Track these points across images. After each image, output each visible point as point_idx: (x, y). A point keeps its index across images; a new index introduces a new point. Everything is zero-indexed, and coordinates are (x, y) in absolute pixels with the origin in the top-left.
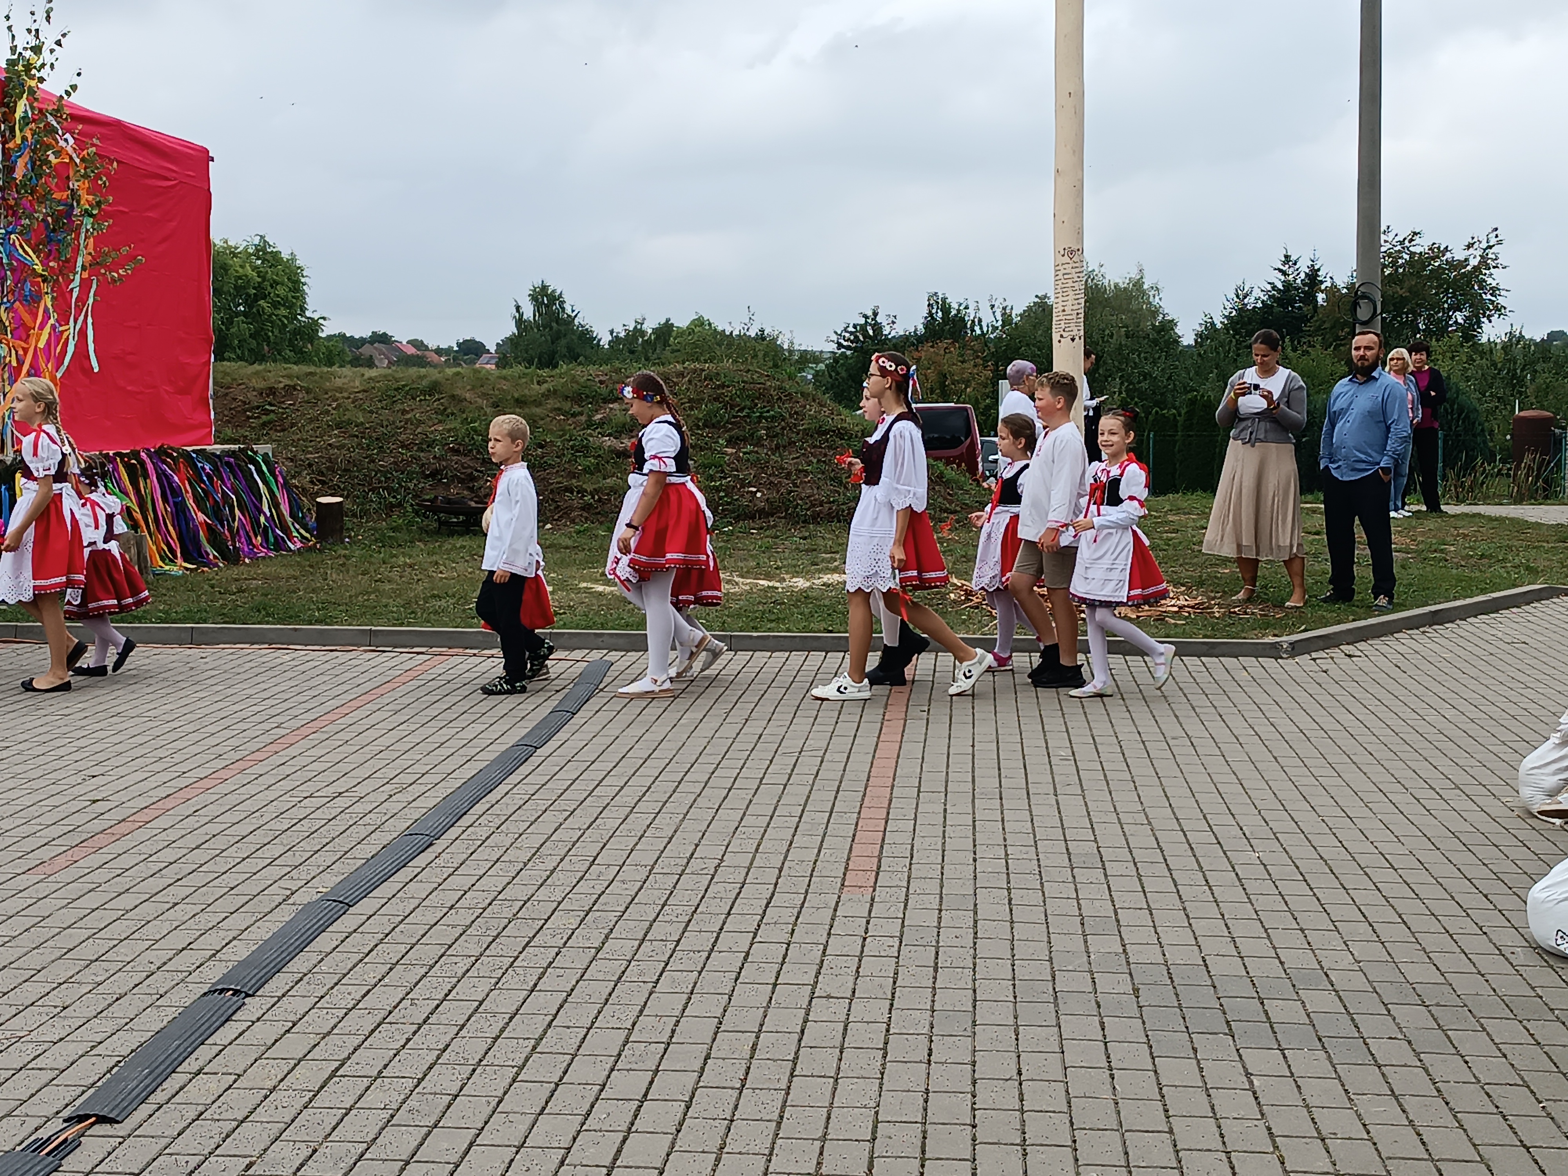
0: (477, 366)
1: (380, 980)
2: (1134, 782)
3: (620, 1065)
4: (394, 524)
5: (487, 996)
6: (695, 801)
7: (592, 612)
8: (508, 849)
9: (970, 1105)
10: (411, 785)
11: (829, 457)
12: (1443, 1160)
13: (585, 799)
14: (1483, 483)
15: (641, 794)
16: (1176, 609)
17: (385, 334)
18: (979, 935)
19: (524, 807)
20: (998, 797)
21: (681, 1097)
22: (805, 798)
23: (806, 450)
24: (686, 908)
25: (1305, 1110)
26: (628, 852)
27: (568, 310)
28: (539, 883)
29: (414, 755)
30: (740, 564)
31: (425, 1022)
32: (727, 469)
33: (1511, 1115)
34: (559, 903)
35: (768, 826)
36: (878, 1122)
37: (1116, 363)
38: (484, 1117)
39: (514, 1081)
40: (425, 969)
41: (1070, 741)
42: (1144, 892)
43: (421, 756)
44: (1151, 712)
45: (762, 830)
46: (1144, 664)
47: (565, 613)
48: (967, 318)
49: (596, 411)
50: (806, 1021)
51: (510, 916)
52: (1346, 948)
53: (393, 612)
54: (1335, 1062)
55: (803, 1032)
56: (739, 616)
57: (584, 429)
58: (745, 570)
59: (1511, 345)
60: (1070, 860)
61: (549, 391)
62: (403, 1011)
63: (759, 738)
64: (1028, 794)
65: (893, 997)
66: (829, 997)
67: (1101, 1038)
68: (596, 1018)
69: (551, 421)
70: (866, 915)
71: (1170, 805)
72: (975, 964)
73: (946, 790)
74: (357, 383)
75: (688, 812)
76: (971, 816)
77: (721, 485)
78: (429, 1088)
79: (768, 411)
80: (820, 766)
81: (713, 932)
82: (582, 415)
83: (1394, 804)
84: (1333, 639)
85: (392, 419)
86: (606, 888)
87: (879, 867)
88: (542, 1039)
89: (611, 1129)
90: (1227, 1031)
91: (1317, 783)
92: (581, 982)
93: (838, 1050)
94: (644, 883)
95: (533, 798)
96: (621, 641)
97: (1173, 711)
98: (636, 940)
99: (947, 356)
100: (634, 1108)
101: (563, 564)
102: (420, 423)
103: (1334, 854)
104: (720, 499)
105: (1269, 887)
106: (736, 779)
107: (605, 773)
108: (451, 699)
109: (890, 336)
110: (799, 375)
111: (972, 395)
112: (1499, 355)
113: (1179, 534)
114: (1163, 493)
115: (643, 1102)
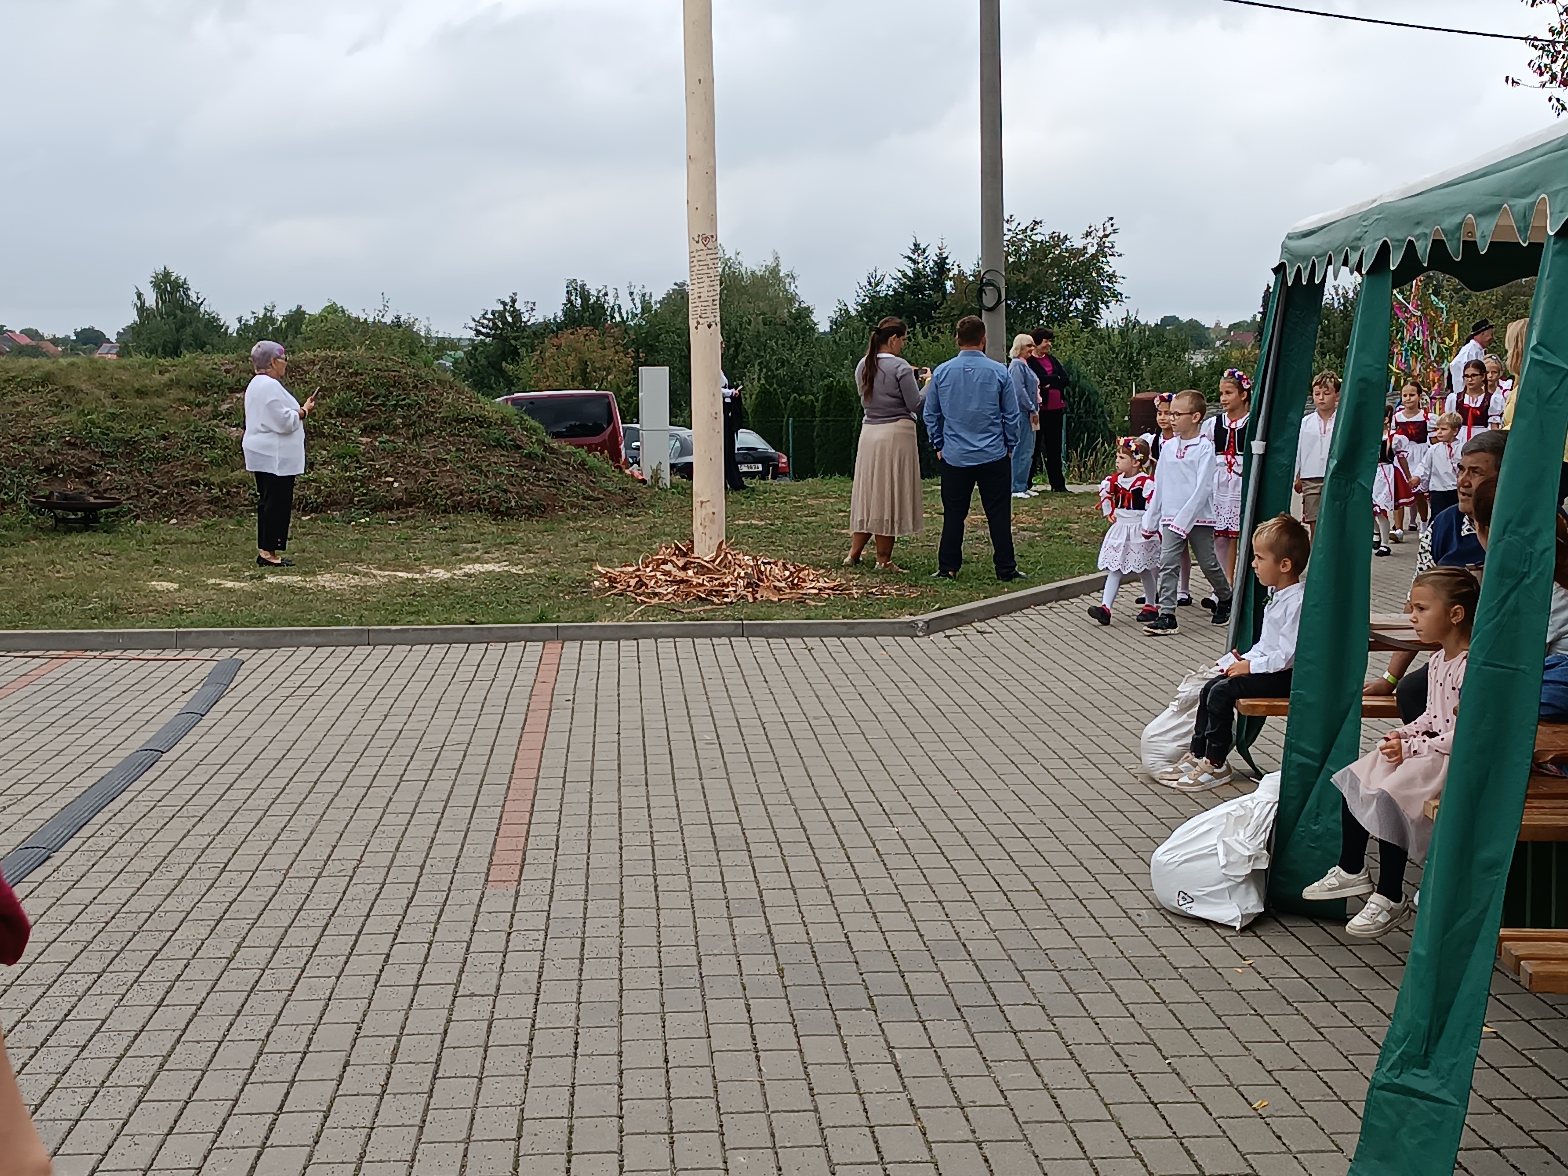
0: (97, 356)
2: (777, 763)
3: (253, 1079)
4: (7, 522)
5: (111, 1013)
6: (333, 799)
7: (221, 610)
8: (132, 859)
9: (616, 1095)
10: (26, 796)
11: (468, 446)
12: (1077, 1121)
13: (215, 804)
14: (1104, 463)
15: (274, 796)
16: (817, 591)
18: (625, 924)
19: (149, 815)
20: (644, 783)
21: (319, 1108)
22: (447, 793)
23: (444, 438)
24: (323, 912)
25: (945, 1079)
26: (261, 857)
27: (194, 297)
28: (166, 893)
29: (28, 765)
30: (378, 556)
31: (42, 1045)
32: (362, 459)
33: (1140, 1073)
34: (188, 913)
35: (408, 824)
36: (523, 1120)
37: (755, 350)
38: (108, 1141)
40: (43, 989)
41: (715, 725)
42: (788, 871)
43: (37, 765)
44: (793, 692)
45: (403, 828)
46: (786, 647)
47: (192, 611)
48: (606, 306)
49: (223, 401)
50: (449, 1021)
51: (136, 929)
52: (982, 918)
53: (5, 614)
54: (973, 1030)
55: (446, 1032)
56: (377, 610)
57: (209, 420)
58: (383, 562)
59: (1128, 330)
60: (715, 843)
61: (171, 380)
62: (18, 1034)
63: (400, 734)
64: (674, 779)
65: (538, 991)
66: (473, 995)
67: (747, 1020)
68: (228, 1031)
69: (175, 412)
70: (511, 910)
71: (813, 785)
72: (621, 954)
73: (592, 779)
75: (324, 813)
76: (617, 805)
77: (356, 474)
78: (47, 1114)
79: (404, 399)
80: (463, 760)
81: (351, 935)
82: (207, 405)
83: (1026, 775)
84: (966, 616)
86: (238, 895)
87: (524, 860)
88: (170, 1056)
89: (244, 1145)
90: (870, 1006)
91: (953, 757)
92: (212, 994)
93: (482, 1049)
94: (279, 887)
95: (160, 804)
96: (252, 639)
97: (814, 691)
98: (269, 947)
99: (588, 343)
100: (269, 1121)
101: (189, 560)
102: (33, 415)
103: (968, 825)
104: (356, 490)
105: (908, 861)
106: (375, 776)
107: (237, 776)
108: (71, 704)
109: (529, 324)
110: (436, 362)
111: (614, 382)
112: (1116, 340)
113: (818, 518)
114: (803, 478)
115: (278, 1115)
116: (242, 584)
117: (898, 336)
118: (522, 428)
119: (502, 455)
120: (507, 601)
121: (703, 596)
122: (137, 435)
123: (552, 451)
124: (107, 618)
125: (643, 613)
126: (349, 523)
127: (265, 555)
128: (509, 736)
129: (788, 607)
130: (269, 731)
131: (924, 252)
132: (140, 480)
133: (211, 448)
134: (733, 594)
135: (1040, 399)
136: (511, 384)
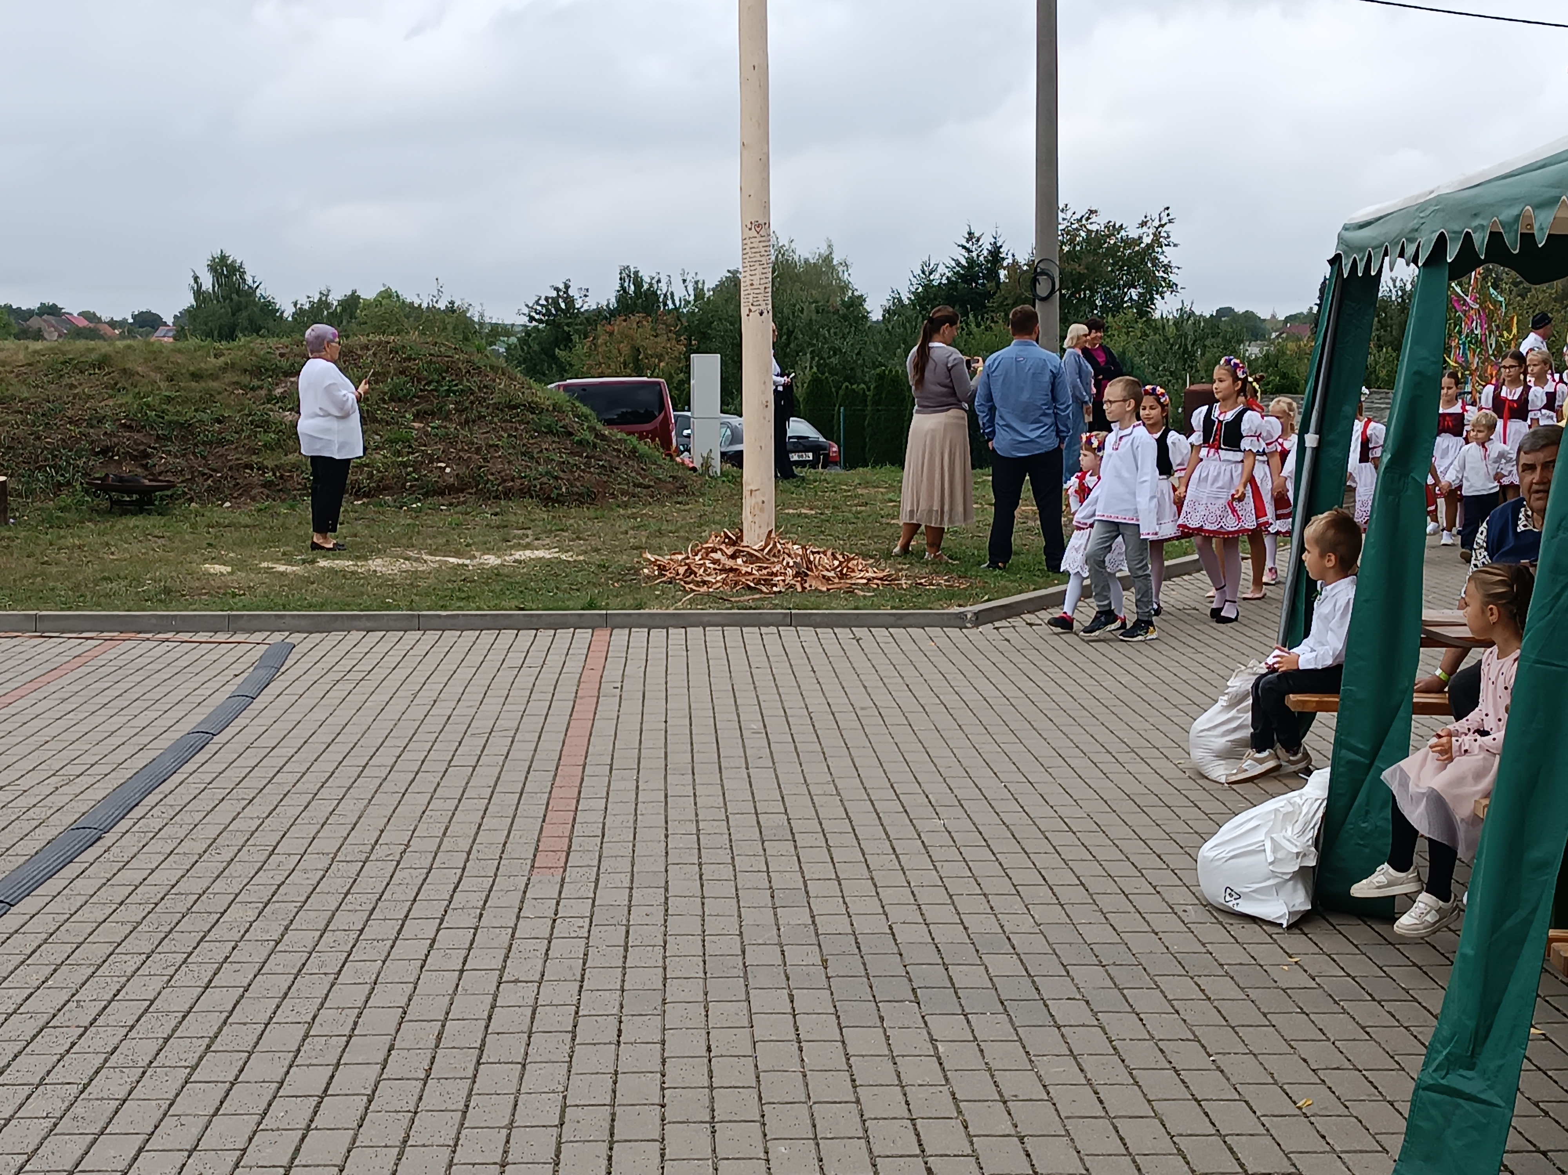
0: (153, 338)
1: (43, 982)
2: (824, 754)
3: (298, 1061)
4: (63, 504)
5: (159, 994)
6: (381, 784)
7: (273, 593)
8: (182, 840)
9: (659, 1084)
10: (78, 776)
11: (520, 432)
12: (1120, 1117)
13: (265, 787)
15: (324, 780)
16: (865, 581)
17: (55, 306)
18: (670, 912)
19: (199, 797)
20: (690, 772)
21: (363, 1091)
22: (495, 779)
23: (496, 424)
24: (370, 896)
25: (987, 1073)
26: (309, 841)
27: (249, 281)
28: (214, 876)
29: (81, 745)
30: (429, 542)
31: (91, 1024)
32: (414, 444)
33: (1183, 1070)
34: (237, 895)
35: (456, 809)
36: (566, 1106)
37: (807, 339)
38: (154, 1121)
39: (186, 1082)
40: (92, 969)
41: (762, 715)
42: (832, 861)
43: (89, 746)
44: (840, 682)
45: (450, 813)
46: (834, 637)
47: (244, 594)
48: (659, 292)
49: (277, 384)
50: (493, 1007)
51: (184, 911)
52: (1026, 911)
53: (60, 596)
54: (1017, 1025)
55: (490, 1018)
56: (427, 595)
57: (264, 403)
58: (434, 547)
59: (1183, 321)
60: (761, 833)
61: (226, 364)
62: (68, 1013)
63: (448, 719)
64: (720, 768)
65: (583, 978)
66: (516, 981)
67: (790, 1010)
68: (275, 1013)
69: (229, 396)
70: (556, 896)
71: (859, 775)
72: (665, 942)
73: (639, 767)
74: (21, 356)
75: (372, 798)
76: (663, 793)
77: (409, 459)
78: (96, 1093)
79: (456, 385)
80: (511, 746)
81: (398, 919)
82: (261, 389)
83: (1072, 768)
84: (1018, 608)
85: (58, 393)
86: (286, 879)
87: (570, 847)
88: (216, 1038)
89: (289, 1127)
90: (913, 999)
91: (1001, 750)
92: (259, 976)
93: (526, 1035)
94: (327, 871)
95: (209, 787)
96: (303, 623)
97: (862, 683)
98: (318, 930)
99: (640, 330)
100: (314, 1104)
101: (242, 543)
102: (90, 397)
103: (1015, 818)
104: (408, 474)
105: (954, 854)
106: (423, 762)
107: (286, 759)
108: (123, 686)
109: (582, 310)
110: (489, 348)
111: (666, 369)
112: (1171, 331)
113: (868, 508)
114: (852, 467)
115: (322, 1098)
116: (294, 568)
117: (951, 326)
118: (574, 416)
119: (554, 442)
120: (557, 588)
121: (752, 585)
122: (191, 419)
123: (603, 438)
124: (161, 601)
125: (691, 601)
126: (401, 508)
127: (317, 539)
128: (558, 721)
129: (836, 597)
130: (319, 714)
131: (978, 240)
132: (195, 463)
133: (265, 431)
134: (781, 583)
135: (1094, 390)
136: (563, 371)
